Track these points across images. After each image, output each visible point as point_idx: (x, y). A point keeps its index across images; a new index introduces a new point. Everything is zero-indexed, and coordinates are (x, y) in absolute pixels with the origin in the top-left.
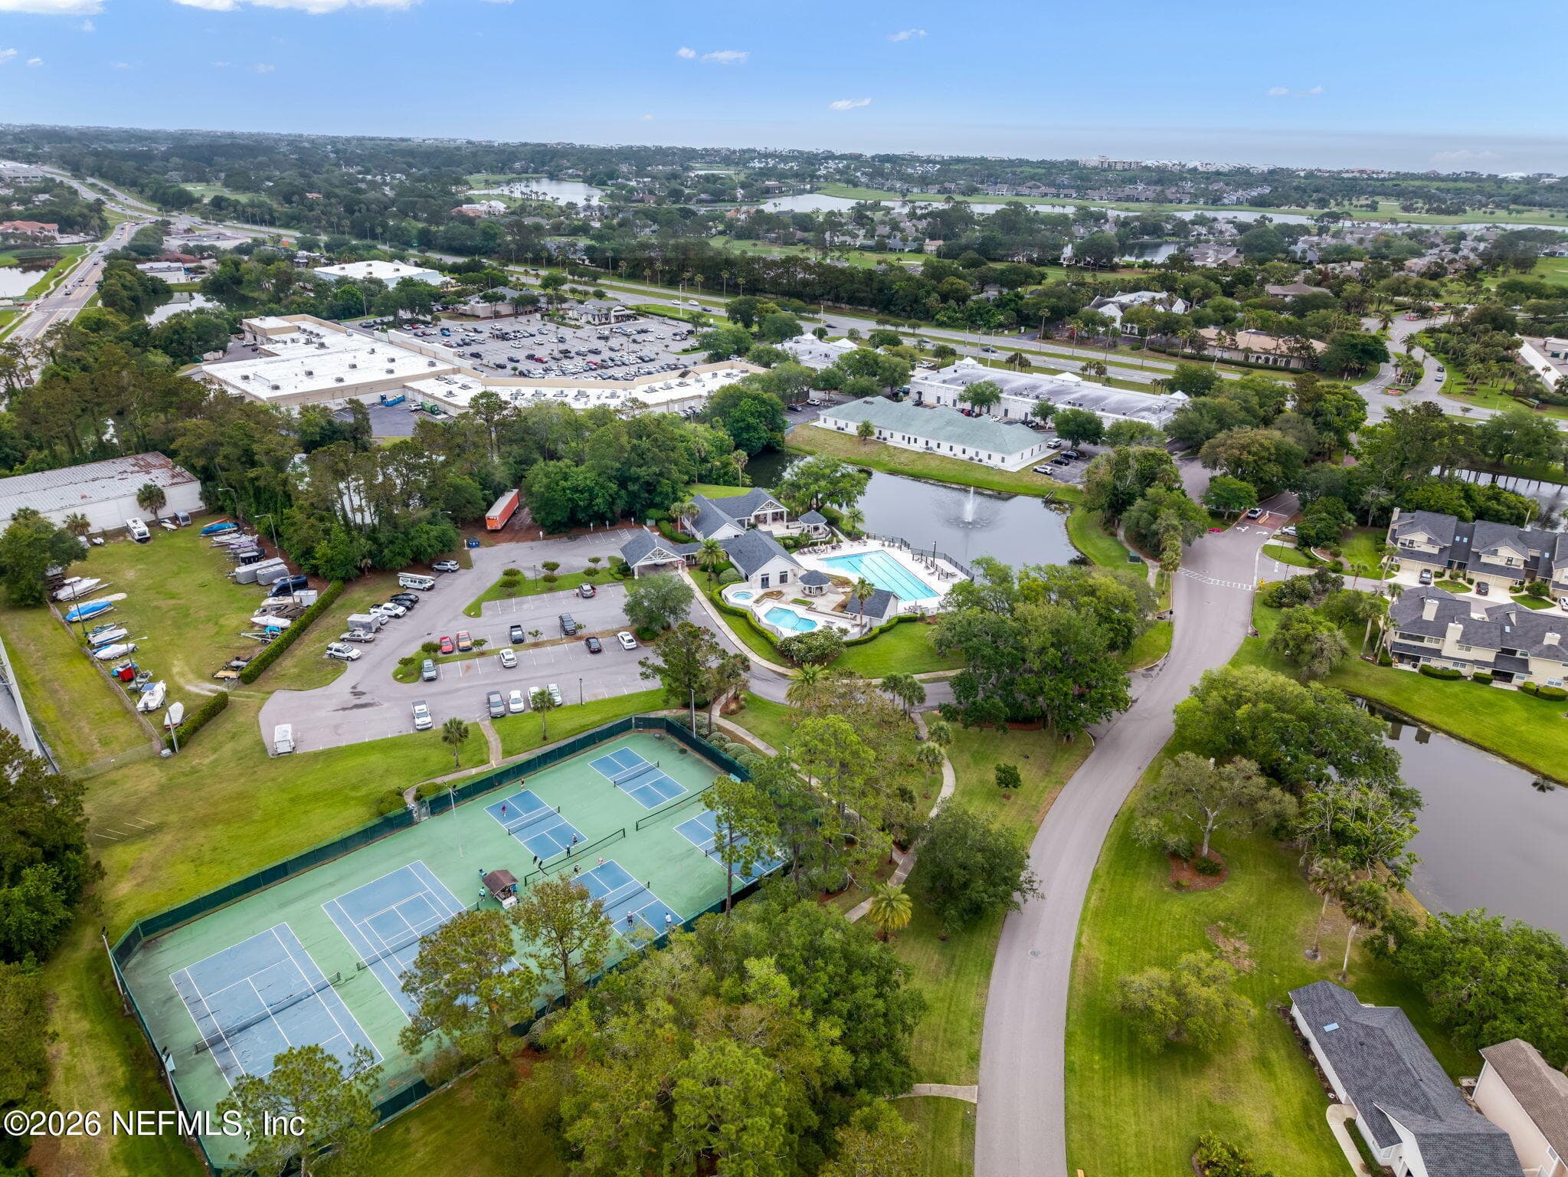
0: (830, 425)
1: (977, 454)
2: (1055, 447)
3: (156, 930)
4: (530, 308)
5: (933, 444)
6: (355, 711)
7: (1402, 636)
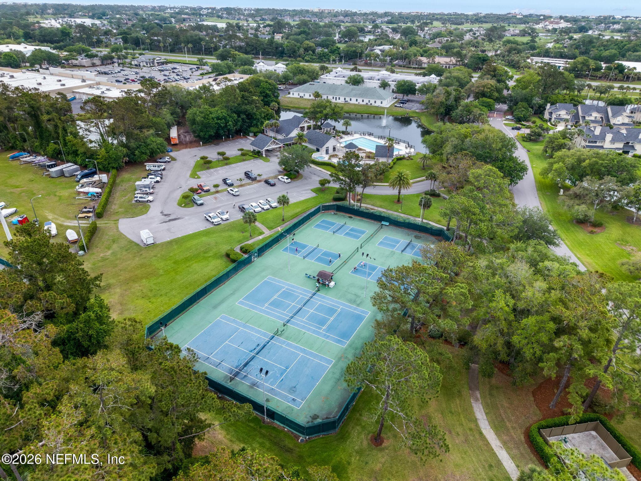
0: (296, 95)
1: (369, 101)
2: (396, 98)
3: (154, 331)
4: (109, 61)
5: (348, 99)
6: (172, 222)
7: (589, 142)
